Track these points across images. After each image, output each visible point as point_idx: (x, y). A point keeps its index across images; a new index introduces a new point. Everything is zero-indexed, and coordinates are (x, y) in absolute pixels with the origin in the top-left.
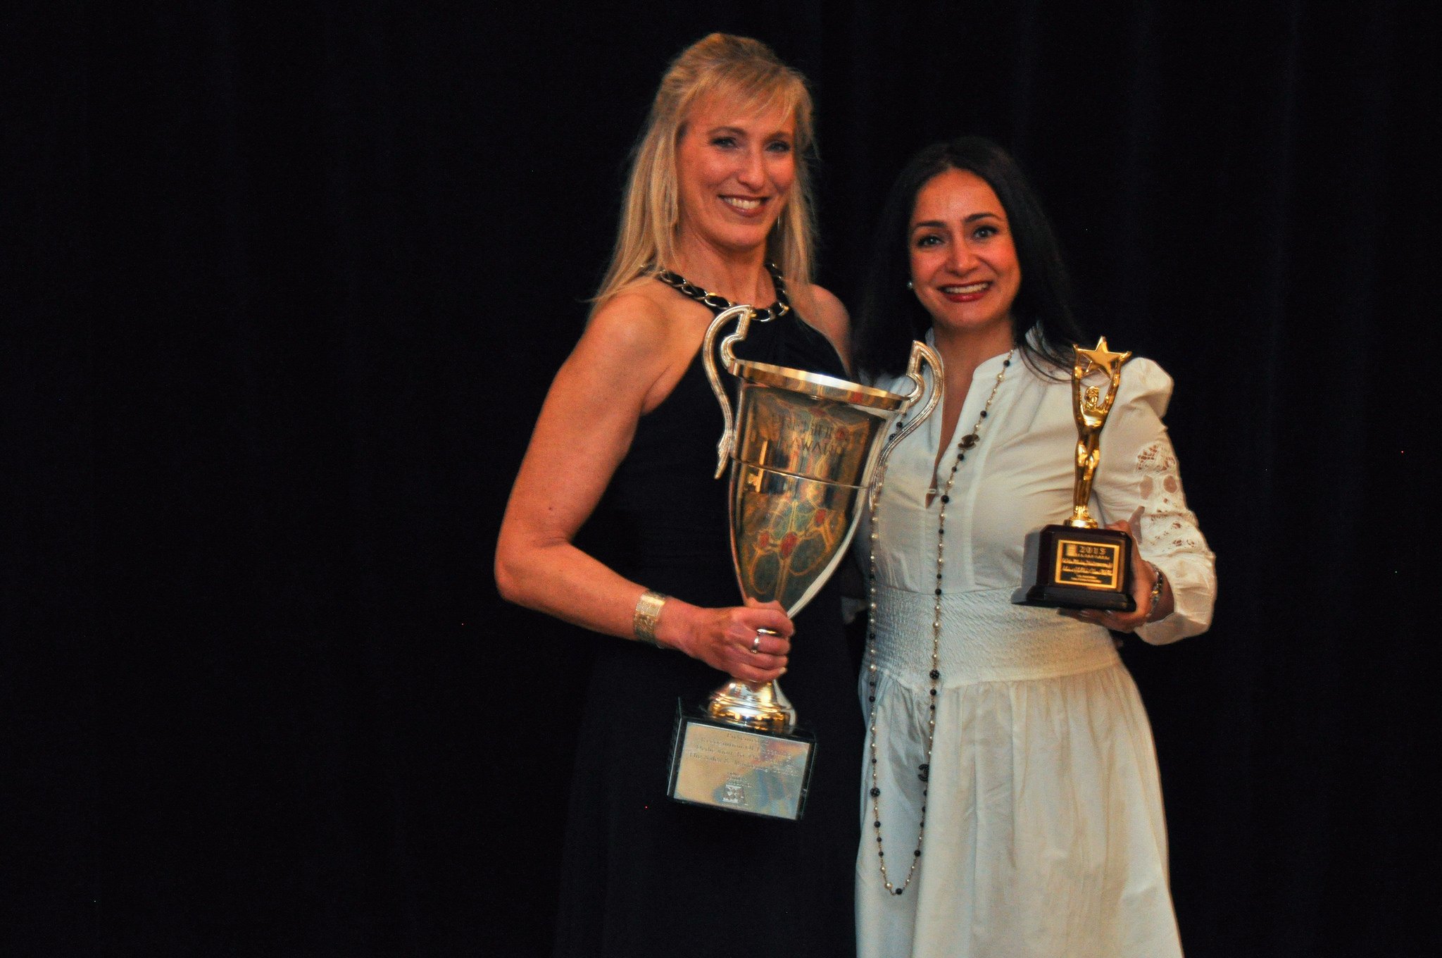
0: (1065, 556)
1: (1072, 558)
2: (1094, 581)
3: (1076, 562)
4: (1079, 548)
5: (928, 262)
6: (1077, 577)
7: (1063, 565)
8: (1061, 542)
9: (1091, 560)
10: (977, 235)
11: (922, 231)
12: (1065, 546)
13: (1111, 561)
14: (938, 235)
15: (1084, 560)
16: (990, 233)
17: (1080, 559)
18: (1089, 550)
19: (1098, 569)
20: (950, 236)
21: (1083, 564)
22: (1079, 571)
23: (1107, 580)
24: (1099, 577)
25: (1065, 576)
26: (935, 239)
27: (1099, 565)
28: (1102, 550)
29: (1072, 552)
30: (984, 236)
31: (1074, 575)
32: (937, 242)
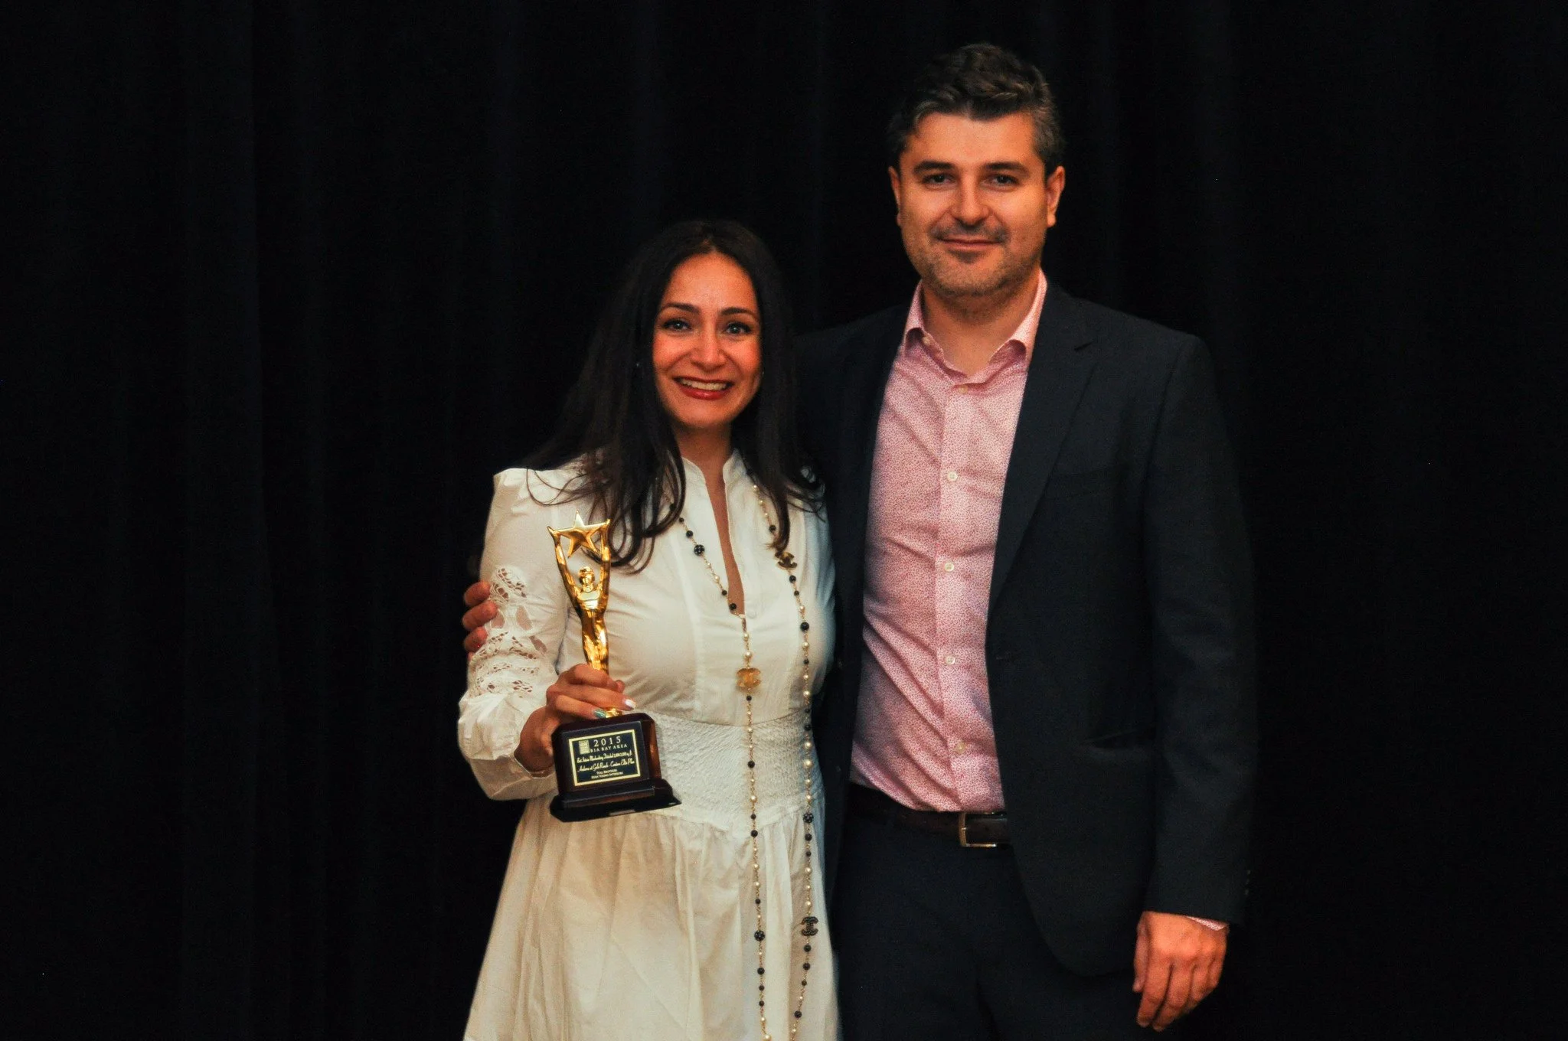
0: (577, 755)
1: (587, 756)
2: (616, 774)
3: (592, 758)
4: (591, 743)
5: (668, 346)
6: (596, 775)
7: (578, 766)
8: (571, 741)
9: (608, 752)
10: (728, 331)
11: (669, 313)
12: (576, 745)
13: (631, 747)
14: (686, 321)
15: (601, 754)
16: (742, 331)
17: (595, 754)
18: (604, 742)
19: (618, 760)
20: (701, 323)
21: (600, 758)
22: (597, 768)
23: (631, 769)
24: (619, 769)
25: (583, 777)
26: (682, 324)
27: (618, 755)
28: (618, 738)
29: (585, 748)
30: (737, 332)
31: (593, 773)
32: (684, 328)
